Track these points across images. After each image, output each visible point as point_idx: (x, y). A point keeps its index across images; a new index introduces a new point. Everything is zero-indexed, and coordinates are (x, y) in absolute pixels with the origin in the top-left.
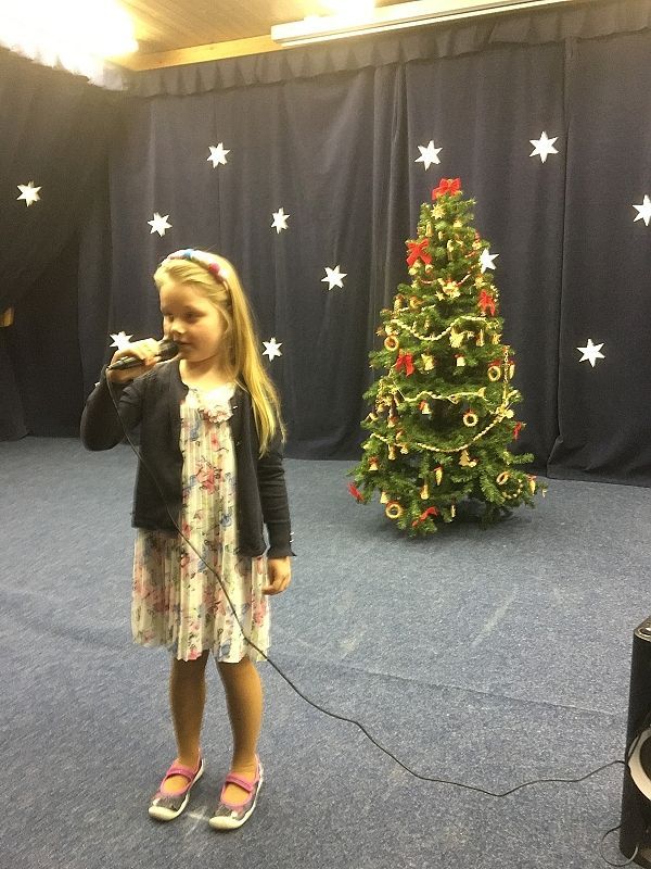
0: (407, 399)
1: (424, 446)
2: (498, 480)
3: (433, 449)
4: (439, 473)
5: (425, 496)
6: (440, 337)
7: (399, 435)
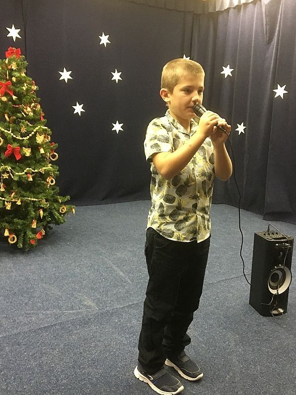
0: (17, 174)
1: (29, 199)
2: (61, 211)
3: (35, 199)
4: (41, 212)
5: (34, 226)
6: (28, 137)
7: (13, 194)
